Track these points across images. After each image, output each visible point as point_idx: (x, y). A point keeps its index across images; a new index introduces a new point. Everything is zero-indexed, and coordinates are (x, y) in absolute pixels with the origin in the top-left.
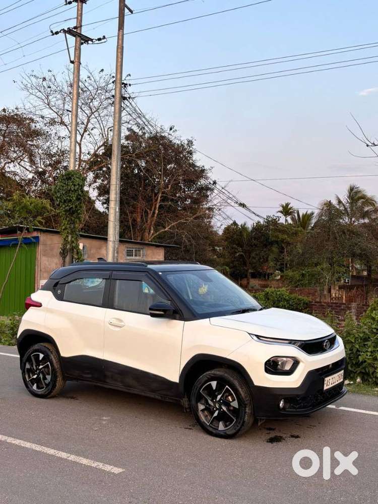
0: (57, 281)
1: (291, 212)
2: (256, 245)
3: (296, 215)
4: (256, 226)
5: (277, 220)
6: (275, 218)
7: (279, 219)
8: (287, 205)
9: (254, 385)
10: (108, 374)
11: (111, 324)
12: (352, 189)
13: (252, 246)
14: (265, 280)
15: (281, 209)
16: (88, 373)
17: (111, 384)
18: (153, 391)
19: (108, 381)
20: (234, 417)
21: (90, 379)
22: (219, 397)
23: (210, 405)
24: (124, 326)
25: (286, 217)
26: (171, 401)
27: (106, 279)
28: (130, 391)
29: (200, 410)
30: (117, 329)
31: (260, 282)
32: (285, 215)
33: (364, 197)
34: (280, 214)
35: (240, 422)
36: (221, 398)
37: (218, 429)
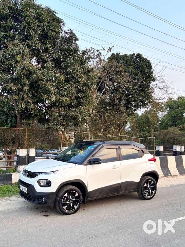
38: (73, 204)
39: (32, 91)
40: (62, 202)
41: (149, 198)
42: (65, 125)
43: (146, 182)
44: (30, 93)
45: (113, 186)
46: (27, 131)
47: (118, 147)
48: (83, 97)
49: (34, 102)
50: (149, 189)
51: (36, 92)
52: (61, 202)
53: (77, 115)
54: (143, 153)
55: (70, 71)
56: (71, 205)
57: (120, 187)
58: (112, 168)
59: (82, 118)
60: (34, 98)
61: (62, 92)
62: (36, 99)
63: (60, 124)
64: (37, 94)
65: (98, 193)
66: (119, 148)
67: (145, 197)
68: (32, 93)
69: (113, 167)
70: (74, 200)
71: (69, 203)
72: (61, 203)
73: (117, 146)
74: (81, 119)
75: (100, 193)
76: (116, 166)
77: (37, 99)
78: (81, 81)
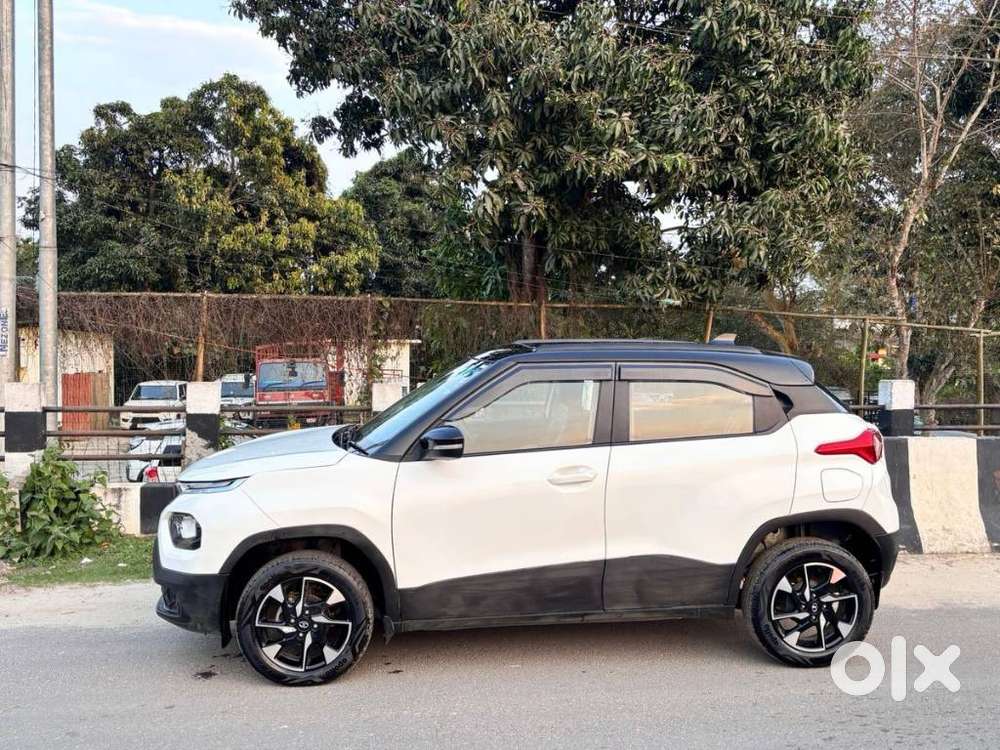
38: (313, 638)
39: (535, 142)
40: (257, 625)
41: (812, 659)
42: (693, 284)
43: (792, 570)
44: (524, 150)
45: (553, 575)
46: (547, 311)
47: (609, 374)
48: (792, 144)
49: (546, 186)
50: (808, 609)
51: (550, 144)
52: (252, 620)
53: (747, 232)
54: (786, 411)
55: (707, 27)
56: (303, 643)
57: (599, 579)
58: (550, 481)
59: (772, 245)
60: (545, 172)
61: (663, 131)
62: (554, 175)
63: (668, 277)
64: (553, 153)
65: (457, 599)
66: (620, 380)
67: (781, 653)
68: (533, 148)
69: (557, 476)
70: (320, 619)
71: (291, 634)
72: (249, 626)
73: (608, 366)
74: (762, 254)
75: (474, 601)
76: (581, 470)
77: (559, 175)
78: (771, 68)
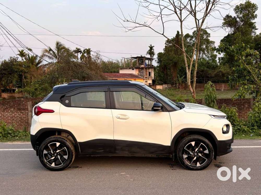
0: (63, 94)
1: (25, 55)
2: (5, 74)
3: (28, 56)
4: (4, 62)
5: (16, 59)
6: (15, 58)
7: (18, 59)
8: (22, 51)
9: (217, 140)
10: (118, 147)
11: (119, 118)
12: (58, 43)
13: (2, 74)
14: (11, 93)
15: (19, 53)
16: (101, 150)
17: (120, 154)
18: (152, 153)
19: (117, 152)
20: (206, 158)
21: (102, 153)
22: (197, 150)
23: (191, 155)
24: (129, 118)
25: (22, 58)
26: (163, 156)
27: (105, 92)
28: (135, 156)
29: (184, 158)
30: (124, 121)
31: (9, 95)
32: (21, 57)
33: (64, 48)
34: (18, 56)
35: (210, 160)
36: (198, 150)
37: (196, 166)
